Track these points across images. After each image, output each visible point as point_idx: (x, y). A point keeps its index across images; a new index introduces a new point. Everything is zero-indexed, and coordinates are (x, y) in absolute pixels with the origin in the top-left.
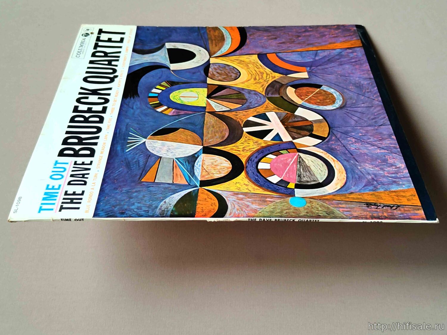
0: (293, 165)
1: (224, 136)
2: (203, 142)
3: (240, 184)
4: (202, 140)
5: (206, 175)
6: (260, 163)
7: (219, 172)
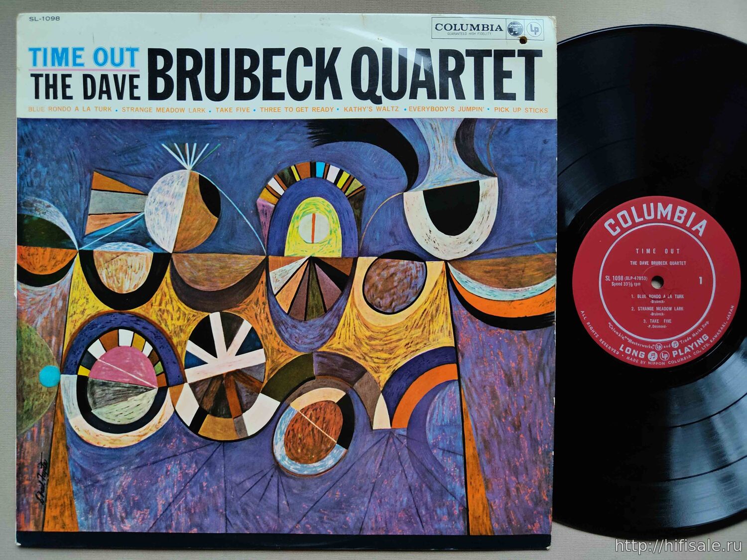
0: (128, 378)
1: (198, 284)
2: (183, 253)
3: (85, 304)
4: (187, 252)
5: (103, 258)
6: (133, 332)
7: (112, 276)
